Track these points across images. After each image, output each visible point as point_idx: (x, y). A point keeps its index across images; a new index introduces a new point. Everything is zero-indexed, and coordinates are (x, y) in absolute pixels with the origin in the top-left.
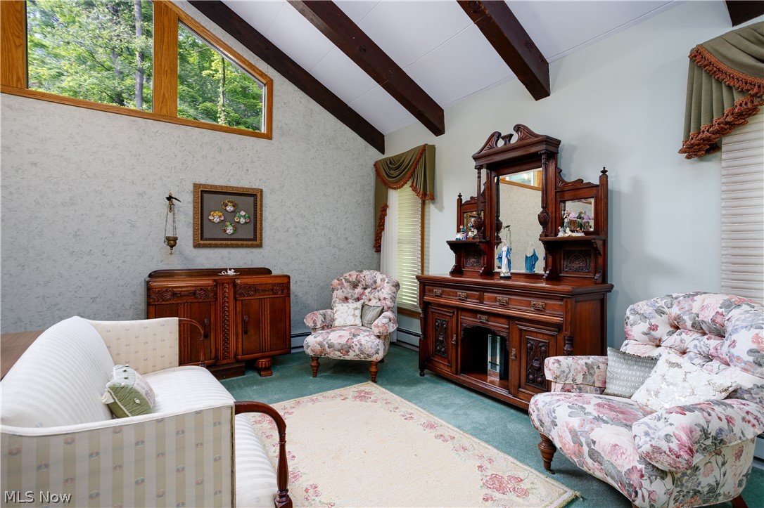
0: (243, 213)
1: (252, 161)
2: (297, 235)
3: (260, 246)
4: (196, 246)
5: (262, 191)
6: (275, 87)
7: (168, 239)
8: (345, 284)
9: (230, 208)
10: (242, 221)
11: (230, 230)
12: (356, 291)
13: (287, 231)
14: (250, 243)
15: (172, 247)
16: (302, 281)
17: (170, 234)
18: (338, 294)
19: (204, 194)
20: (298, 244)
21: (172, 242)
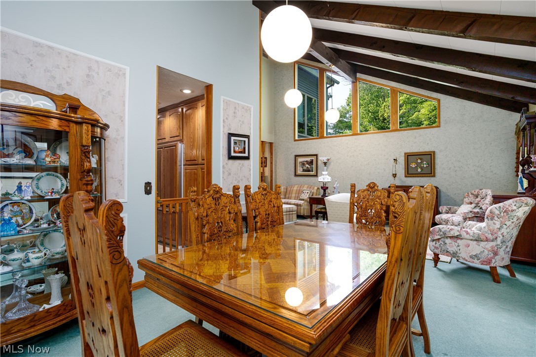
0: (425, 163)
1: (430, 139)
2: (455, 171)
3: (434, 176)
4: (406, 177)
5: (434, 152)
6: (441, 102)
7: (393, 174)
8: (470, 195)
9: (419, 161)
10: (425, 166)
11: (419, 170)
12: (477, 199)
13: (450, 169)
14: (429, 175)
15: (395, 177)
16: (459, 194)
17: (394, 173)
18: (466, 200)
19: (408, 156)
20: (456, 175)
21: (395, 176)
